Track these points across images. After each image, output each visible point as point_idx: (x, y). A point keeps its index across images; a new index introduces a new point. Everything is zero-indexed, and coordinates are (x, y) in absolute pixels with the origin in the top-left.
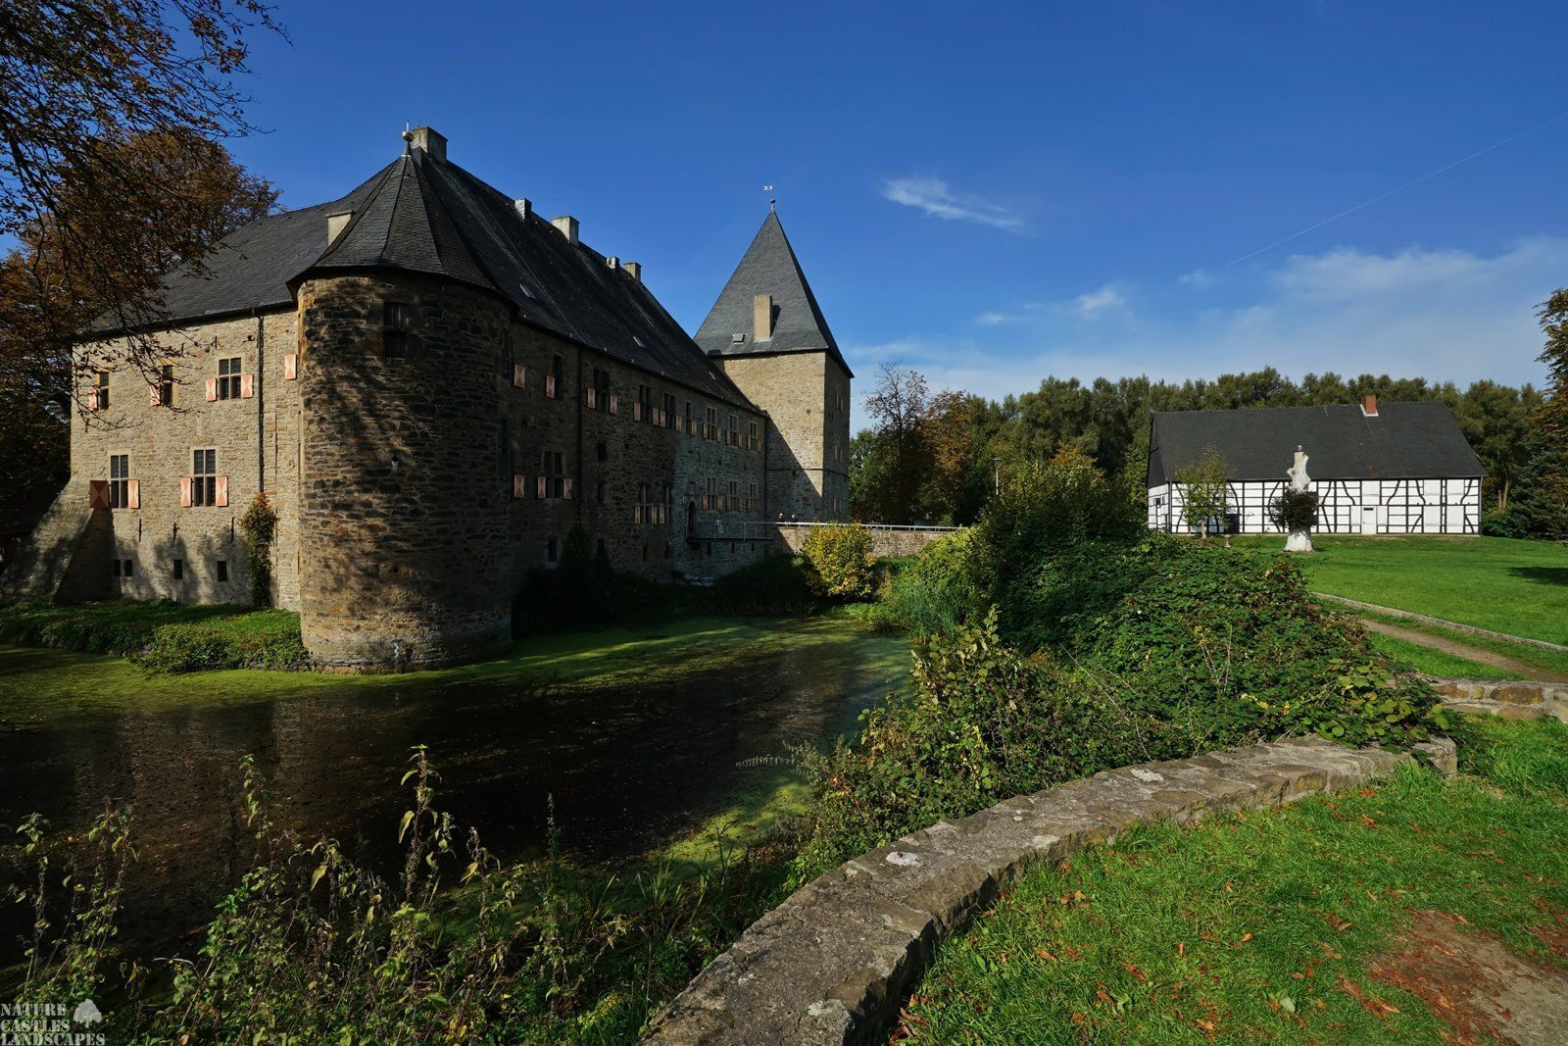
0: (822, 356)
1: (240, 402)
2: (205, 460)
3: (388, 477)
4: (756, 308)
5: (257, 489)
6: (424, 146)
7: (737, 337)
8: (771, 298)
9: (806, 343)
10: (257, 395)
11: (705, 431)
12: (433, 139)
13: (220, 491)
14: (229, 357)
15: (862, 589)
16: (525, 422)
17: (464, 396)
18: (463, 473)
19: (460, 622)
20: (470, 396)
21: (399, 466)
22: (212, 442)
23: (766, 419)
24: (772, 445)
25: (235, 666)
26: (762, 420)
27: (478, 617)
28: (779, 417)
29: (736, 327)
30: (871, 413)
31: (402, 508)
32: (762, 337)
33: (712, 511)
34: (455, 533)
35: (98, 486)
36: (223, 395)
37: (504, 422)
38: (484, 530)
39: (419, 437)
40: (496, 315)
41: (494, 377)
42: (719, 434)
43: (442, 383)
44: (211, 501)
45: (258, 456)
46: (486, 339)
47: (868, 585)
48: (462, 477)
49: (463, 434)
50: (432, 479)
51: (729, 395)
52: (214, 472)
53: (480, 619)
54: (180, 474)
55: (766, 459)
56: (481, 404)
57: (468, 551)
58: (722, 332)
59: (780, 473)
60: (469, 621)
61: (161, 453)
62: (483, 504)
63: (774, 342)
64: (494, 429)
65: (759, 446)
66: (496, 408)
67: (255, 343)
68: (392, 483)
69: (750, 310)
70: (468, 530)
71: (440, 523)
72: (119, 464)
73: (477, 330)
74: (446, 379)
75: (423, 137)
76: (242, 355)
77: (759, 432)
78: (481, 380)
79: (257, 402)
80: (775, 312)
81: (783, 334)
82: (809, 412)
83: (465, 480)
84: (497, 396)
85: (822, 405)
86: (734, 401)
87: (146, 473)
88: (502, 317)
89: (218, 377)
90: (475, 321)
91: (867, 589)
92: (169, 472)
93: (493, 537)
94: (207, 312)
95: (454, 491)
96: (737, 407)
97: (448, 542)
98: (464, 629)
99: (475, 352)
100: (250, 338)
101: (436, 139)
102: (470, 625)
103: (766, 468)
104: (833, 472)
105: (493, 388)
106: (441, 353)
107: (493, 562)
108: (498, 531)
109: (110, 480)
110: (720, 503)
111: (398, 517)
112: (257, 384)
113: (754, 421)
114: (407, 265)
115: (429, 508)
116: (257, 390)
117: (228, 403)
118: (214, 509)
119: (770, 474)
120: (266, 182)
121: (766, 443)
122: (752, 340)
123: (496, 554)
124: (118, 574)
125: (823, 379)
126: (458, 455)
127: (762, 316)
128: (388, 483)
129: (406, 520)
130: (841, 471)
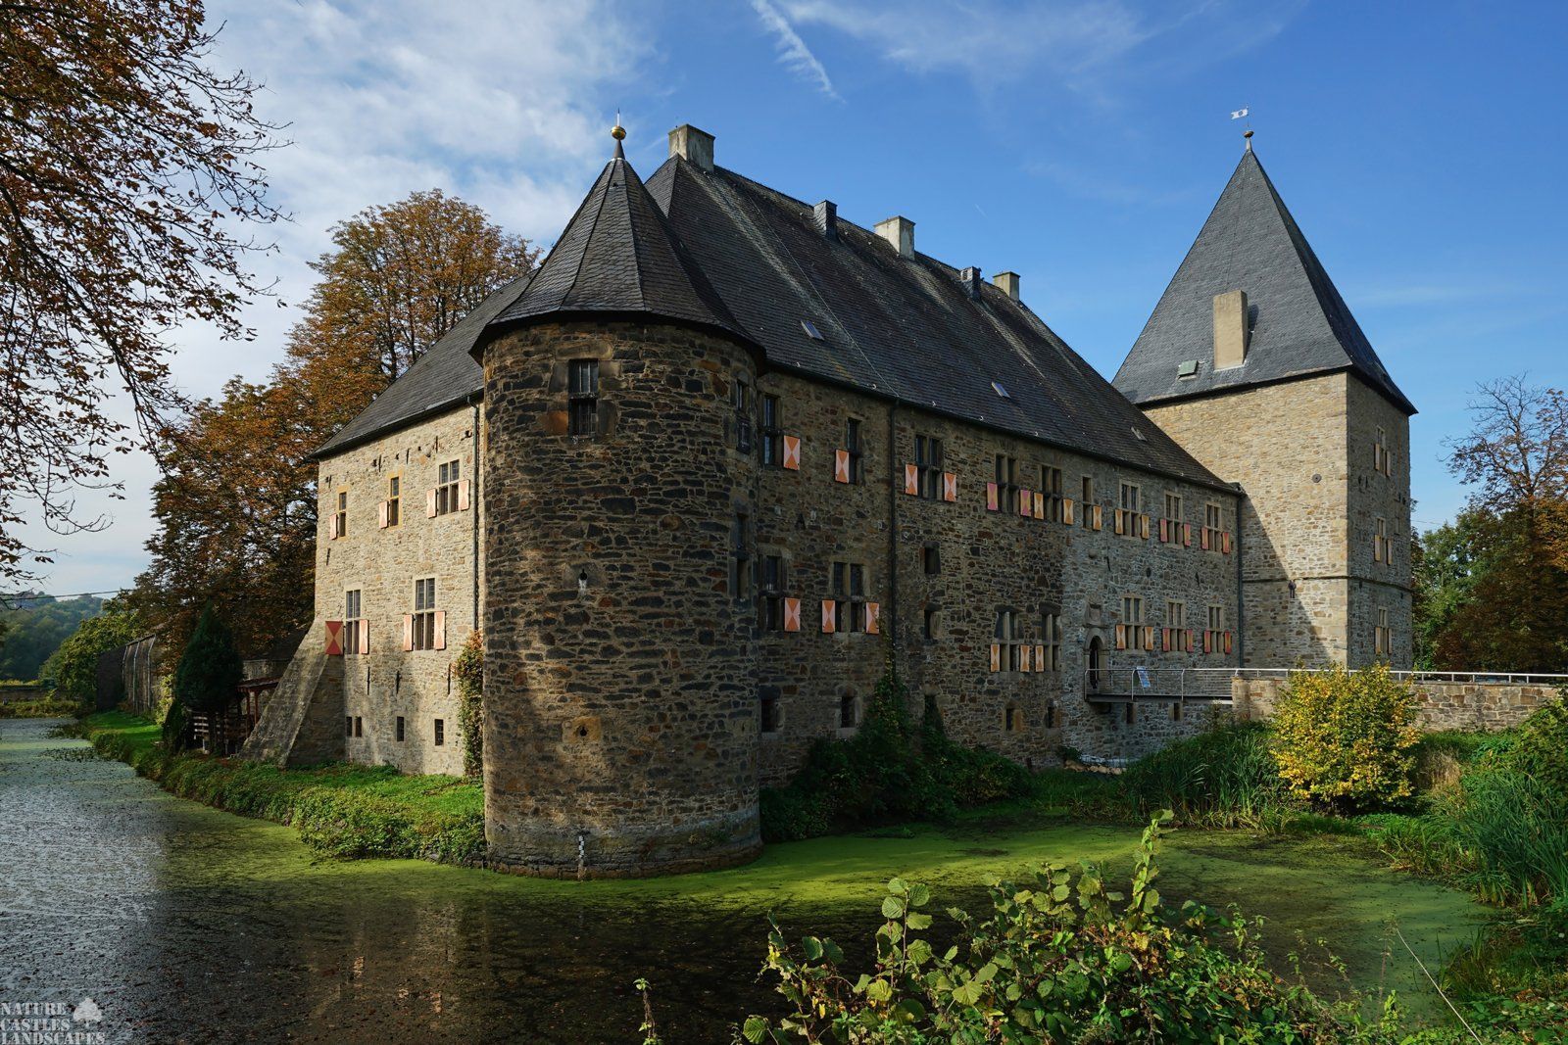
0: (1342, 378)
1: (458, 516)
2: (426, 589)
3: (575, 602)
4: (1216, 315)
5: (472, 627)
6: (683, 152)
7: (1186, 367)
8: (1244, 296)
9: (1309, 362)
10: (473, 506)
11: (1119, 522)
12: (694, 140)
13: (438, 630)
14: (448, 461)
15: (1392, 788)
16: (801, 521)
17: (677, 483)
18: (674, 593)
19: (671, 812)
20: (686, 482)
21: (588, 586)
22: (432, 569)
23: (1237, 496)
24: (1251, 541)
26: (1231, 501)
27: (697, 805)
28: (1262, 493)
29: (1182, 353)
30: (1462, 474)
31: (591, 645)
32: (1230, 360)
33: (1135, 652)
34: (663, 681)
35: (333, 626)
36: (442, 509)
37: (742, 518)
38: (708, 676)
39: (613, 545)
40: (726, 363)
41: (723, 452)
42: (1146, 527)
43: (645, 465)
44: (430, 646)
45: (472, 583)
46: (708, 397)
47: (1406, 783)
48: (674, 598)
49: (675, 538)
50: (631, 604)
51: (1163, 461)
52: (433, 606)
53: (701, 809)
54: (404, 610)
55: (1240, 565)
56: (700, 493)
57: (682, 707)
58: (1159, 363)
59: (1267, 587)
60: (685, 810)
61: (387, 586)
62: (706, 638)
63: (1249, 369)
64: (725, 529)
65: (1226, 543)
66: (727, 497)
67: (472, 440)
68: (578, 610)
69: (1207, 320)
70: (683, 677)
71: (640, 667)
72: (353, 596)
73: (694, 386)
74: (651, 460)
75: (681, 139)
76: (460, 457)
77: (1225, 521)
78: (703, 458)
79: (473, 516)
80: (1250, 319)
81: (1268, 353)
82: (1317, 479)
83: (679, 604)
84: (728, 481)
85: (1342, 466)
86: (1173, 470)
87: (376, 611)
88: (735, 364)
89: (438, 486)
90: (692, 373)
91: (1404, 789)
92: (392, 608)
93: (722, 688)
94: (429, 407)
95: (662, 620)
96: (1180, 481)
97: (654, 694)
98: (676, 821)
99: (692, 418)
100: (467, 433)
101: (699, 139)
102: (684, 817)
103: (1241, 580)
104: (1372, 581)
105: (721, 468)
106: (642, 422)
107: (721, 724)
108: (730, 677)
109: (345, 621)
110: (1150, 638)
111: (586, 657)
112: (472, 492)
113: (1214, 502)
115: (629, 645)
116: (472, 499)
117: (448, 517)
118: (432, 653)
119: (1245, 587)
120: (522, 242)
121: (1239, 538)
122: (1213, 367)
123: (727, 712)
124: (350, 734)
125: (1343, 420)
126: (667, 568)
127: (1228, 328)
128: (573, 611)
129: (597, 662)
130: (1391, 580)
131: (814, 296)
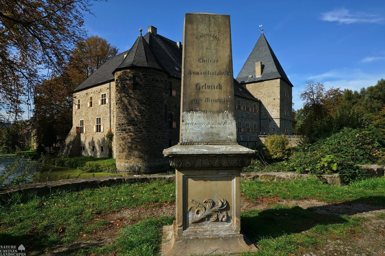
0: (279, 80)
1: (106, 105)
2: (99, 120)
3: (135, 122)
4: (256, 66)
5: (109, 127)
6: (151, 31)
7: (250, 76)
8: (261, 63)
9: (273, 76)
10: (109, 103)
11: (237, 107)
12: (153, 29)
13: (102, 128)
14: (104, 94)
15: (284, 157)
16: (176, 106)
17: (154, 99)
18: (153, 120)
19: (153, 162)
20: (156, 99)
21: (137, 119)
22: (100, 116)
23: (260, 102)
24: (262, 111)
25: (101, 171)
26: (258, 103)
27: (158, 160)
28: (264, 101)
29: (250, 73)
30: (302, 99)
31: (138, 130)
32: (258, 75)
33: (240, 133)
34: (152, 137)
35: (77, 128)
36: (102, 104)
37: (166, 106)
38: (160, 136)
39: (142, 111)
40: (163, 76)
41: (162, 94)
42: (242, 108)
43: (148, 96)
44: (100, 131)
45: (109, 119)
46: (160, 83)
47: (286, 156)
48: (153, 121)
49: (154, 110)
50: (146, 122)
51: (246, 95)
52: (100, 123)
53: (159, 161)
54: (94, 124)
55: (260, 116)
56: (158, 101)
57: (155, 142)
58: (245, 75)
59: (265, 120)
60: (156, 161)
61: (90, 119)
62: (159, 129)
63: (262, 77)
64: (163, 108)
65: (257, 111)
66: (163, 102)
67: (109, 90)
68: (136, 124)
69: (254, 67)
70: (155, 136)
71: (148, 134)
72: (82, 122)
73: (157, 81)
74: (149, 95)
75: (150, 29)
76: (106, 93)
77: (257, 107)
78: (159, 95)
79: (109, 105)
80: (263, 67)
81: (266, 74)
82: (274, 99)
83: (154, 122)
84: (163, 99)
85: (279, 97)
86: (247, 97)
87: (87, 124)
88: (164, 77)
89: (101, 99)
90: (157, 78)
91: (286, 157)
92: (91, 124)
93: (163, 138)
94: (99, 83)
95: (151, 125)
96: (248, 99)
97: (150, 139)
98: (154, 163)
99: (157, 87)
100: (108, 88)
101: (154, 29)
102: (156, 163)
103: (260, 119)
104: (284, 119)
105: (162, 97)
106: (148, 88)
107: (162, 145)
108: (164, 136)
109: (80, 127)
110: (242, 130)
111: (137, 132)
112: (109, 100)
113: (256, 103)
114: (138, 65)
115: (145, 130)
116: (109, 102)
117: (103, 105)
118: (100, 133)
119: (262, 121)
120: (115, 47)
121: (260, 111)
122: (255, 77)
123: (163, 143)
124: (82, 150)
125: (279, 88)
126: (152, 116)
127: (258, 69)
128: (134, 124)
129: (139, 133)
130: (288, 119)
131: (178, 62)
